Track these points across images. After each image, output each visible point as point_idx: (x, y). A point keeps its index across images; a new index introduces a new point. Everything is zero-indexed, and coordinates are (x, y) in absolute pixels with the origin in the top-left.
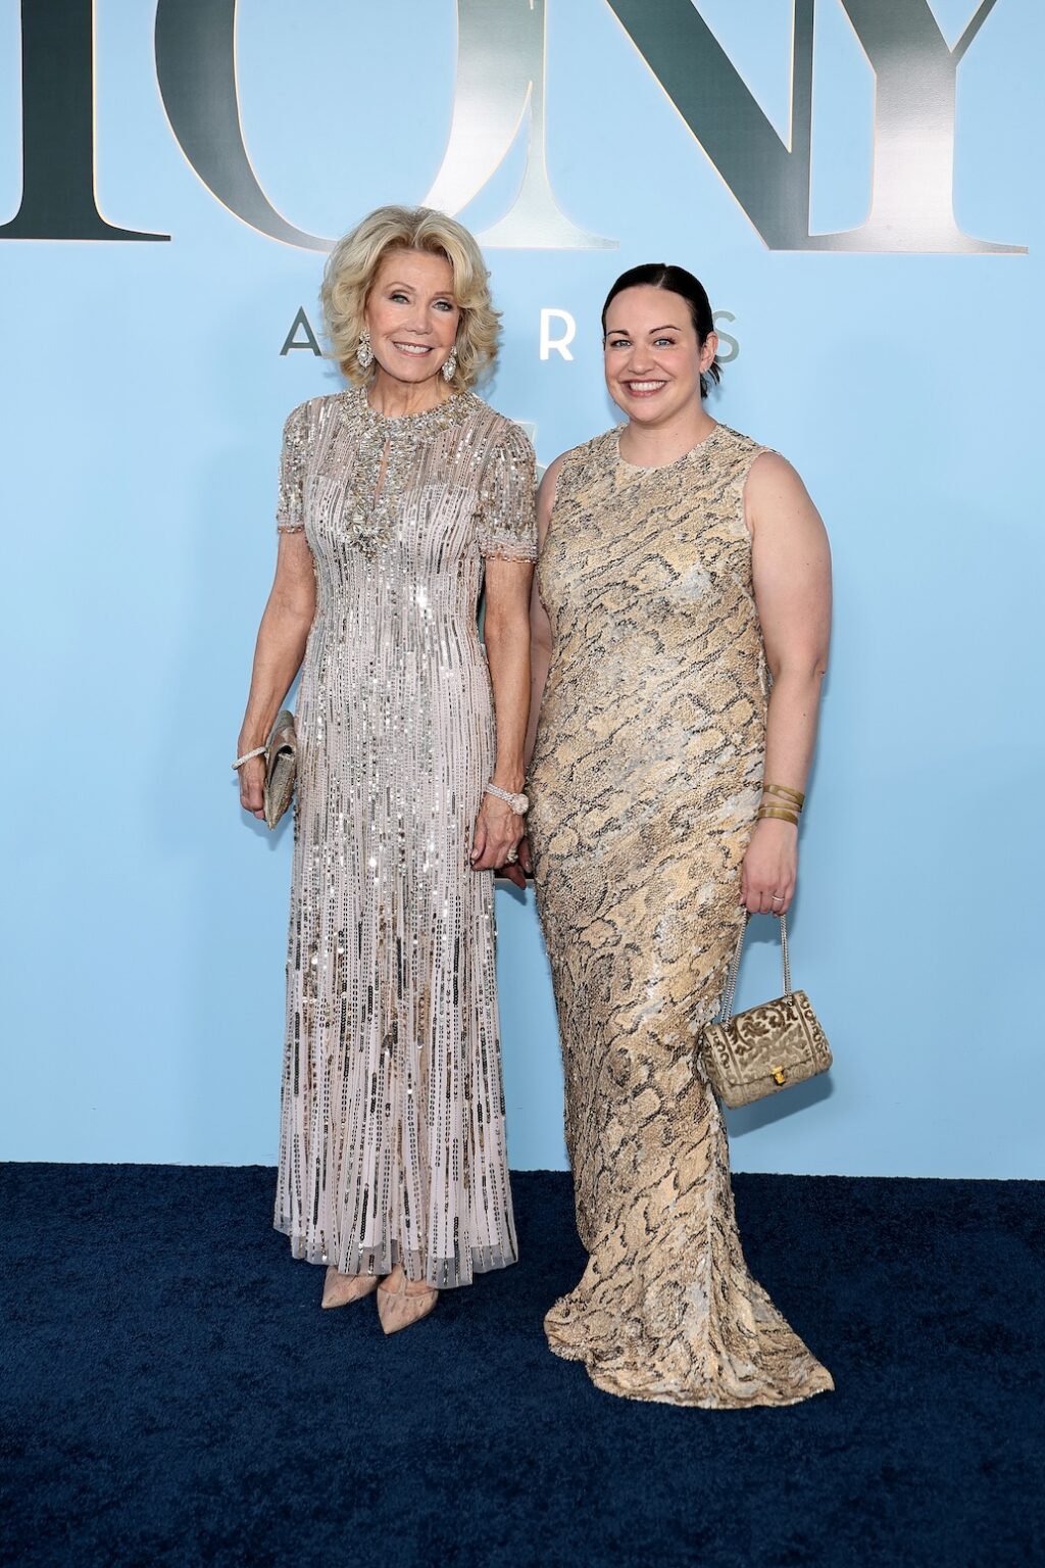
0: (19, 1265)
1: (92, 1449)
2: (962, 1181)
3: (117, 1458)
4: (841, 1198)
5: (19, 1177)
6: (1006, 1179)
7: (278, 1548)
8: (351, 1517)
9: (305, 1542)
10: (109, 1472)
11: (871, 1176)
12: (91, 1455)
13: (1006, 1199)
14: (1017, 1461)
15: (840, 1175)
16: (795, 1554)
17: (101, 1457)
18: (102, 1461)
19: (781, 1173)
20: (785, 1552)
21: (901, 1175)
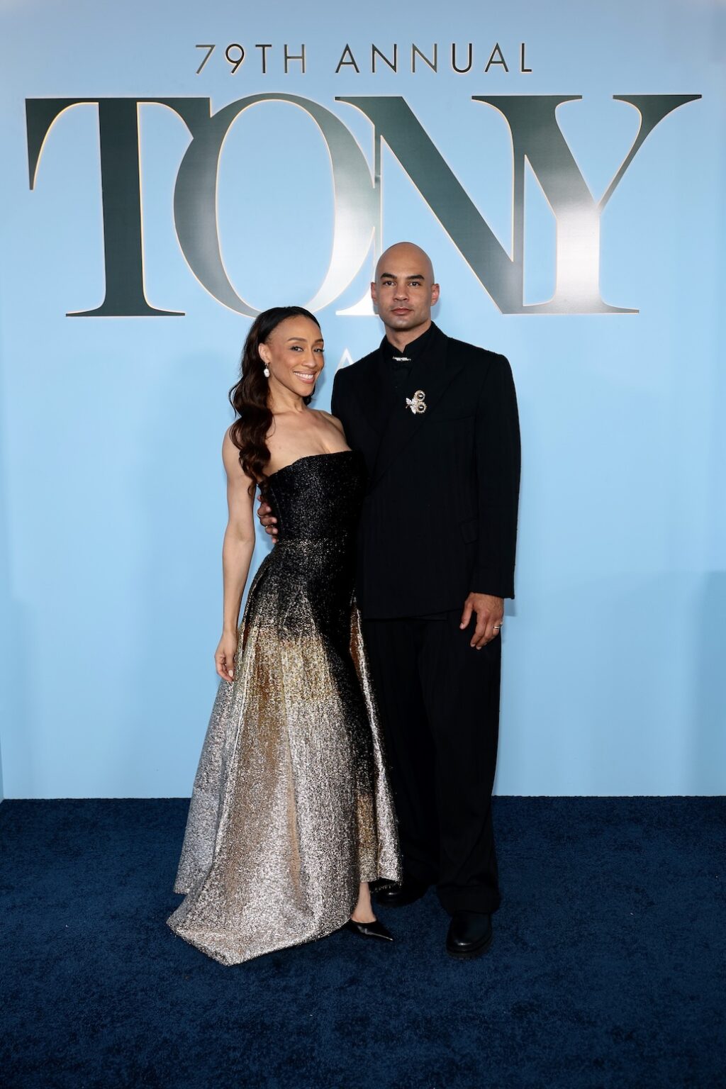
0: (122, 855)
1: (166, 956)
2: (609, 798)
3: (179, 960)
4: (547, 808)
5: (119, 807)
6: (631, 795)
7: (265, 1009)
8: (301, 990)
9: (279, 1004)
10: (175, 968)
11: (562, 796)
12: (166, 960)
13: (633, 807)
14: (644, 952)
15: (546, 796)
16: (531, 1004)
17: (171, 960)
18: (171, 962)
19: (516, 795)
20: (526, 1004)
21: (578, 795)
